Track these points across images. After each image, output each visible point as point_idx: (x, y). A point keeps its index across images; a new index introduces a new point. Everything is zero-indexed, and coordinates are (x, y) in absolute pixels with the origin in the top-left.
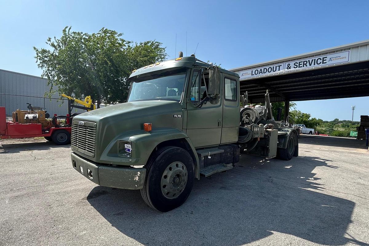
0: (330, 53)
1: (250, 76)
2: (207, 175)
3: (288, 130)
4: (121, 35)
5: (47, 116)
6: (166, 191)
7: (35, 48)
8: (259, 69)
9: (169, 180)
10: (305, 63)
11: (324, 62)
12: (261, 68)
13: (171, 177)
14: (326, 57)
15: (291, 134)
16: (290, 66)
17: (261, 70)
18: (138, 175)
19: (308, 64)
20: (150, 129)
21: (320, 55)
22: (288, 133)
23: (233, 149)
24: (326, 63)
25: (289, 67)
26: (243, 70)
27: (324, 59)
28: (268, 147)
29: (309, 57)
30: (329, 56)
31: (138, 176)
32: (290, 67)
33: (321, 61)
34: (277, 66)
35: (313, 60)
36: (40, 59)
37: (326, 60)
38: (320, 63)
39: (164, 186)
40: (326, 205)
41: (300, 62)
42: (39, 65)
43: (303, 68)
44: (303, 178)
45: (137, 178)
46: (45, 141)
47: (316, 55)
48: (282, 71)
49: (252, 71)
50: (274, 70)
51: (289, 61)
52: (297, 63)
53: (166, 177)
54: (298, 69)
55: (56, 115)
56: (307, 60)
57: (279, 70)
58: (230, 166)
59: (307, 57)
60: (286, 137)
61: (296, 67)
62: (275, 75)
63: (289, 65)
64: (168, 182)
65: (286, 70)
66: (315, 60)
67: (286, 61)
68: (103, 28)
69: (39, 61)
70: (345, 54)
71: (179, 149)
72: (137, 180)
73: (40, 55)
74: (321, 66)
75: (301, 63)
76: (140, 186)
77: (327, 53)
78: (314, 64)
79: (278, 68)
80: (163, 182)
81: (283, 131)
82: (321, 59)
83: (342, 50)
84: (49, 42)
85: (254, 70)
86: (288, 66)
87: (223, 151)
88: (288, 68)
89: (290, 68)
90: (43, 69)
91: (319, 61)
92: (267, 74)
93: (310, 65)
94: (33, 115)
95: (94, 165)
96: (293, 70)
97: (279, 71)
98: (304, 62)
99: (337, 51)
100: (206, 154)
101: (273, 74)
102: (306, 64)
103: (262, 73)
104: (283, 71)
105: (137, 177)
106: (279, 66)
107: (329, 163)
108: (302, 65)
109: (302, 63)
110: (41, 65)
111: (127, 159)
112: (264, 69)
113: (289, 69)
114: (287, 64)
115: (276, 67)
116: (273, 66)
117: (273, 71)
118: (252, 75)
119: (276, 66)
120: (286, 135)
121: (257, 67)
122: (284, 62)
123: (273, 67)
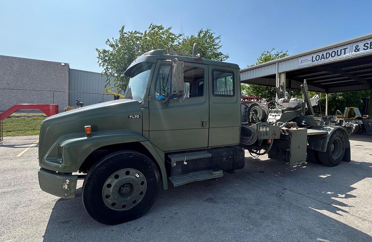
1: (311, 62)
2: (176, 184)
3: (330, 129)
6: (110, 201)
7: (97, 50)
8: (320, 54)
9: (112, 190)
12: (323, 53)
13: (115, 186)
15: (334, 132)
16: (358, 48)
17: (323, 55)
20: (89, 132)
22: (329, 132)
23: (232, 152)
25: (357, 50)
26: (302, 56)
28: (288, 150)
31: (66, 184)
32: (359, 49)
34: (342, 48)
36: (101, 59)
39: (107, 197)
40: (324, 238)
41: (371, 43)
42: (101, 64)
44: (330, 193)
45: (66, 187)
48: (349, 54)
49: (313, 57)
50: (339, 54)
51: (358, 42)
52: (368, 44)
53: (109, 186)
54: (369, 50)
57: (345, 54)
58: (219, 174)
60: (326, 138)
61: (366, 48)
62: (340, 59)
63: (357, 47)
64: (111, 191)
65: (354, 53)
67: (354, 43)
69: (100, 61)
71: (132, 154)
72: (66, 188)
73: (101, 55)
76: (70, 195)
79: (343, 51)
80: (106, 191)
81: (323, 129)
85: (315, 56)
86: (356, 48)
87: (210, 155)
88: (356, 50)
89: (358, 50)
92: (331, 60)
96: (362, 52)
97: (345, 55)
100: (180, 159)
101: (337, 59)
103: (324, 59)
104: (350, 54)
105: (66, 185)
106: (345, 49)
112: (327, 54)
113: (357, 51)
114: (354, 46)
115: (341, 50)
116: (338, 49)
117: (338, 55)
118: (312, 61)
119: (341, 49)
120: (326, 134)
121: (318, 52)
122: (351, 43)
123: (338, 51)
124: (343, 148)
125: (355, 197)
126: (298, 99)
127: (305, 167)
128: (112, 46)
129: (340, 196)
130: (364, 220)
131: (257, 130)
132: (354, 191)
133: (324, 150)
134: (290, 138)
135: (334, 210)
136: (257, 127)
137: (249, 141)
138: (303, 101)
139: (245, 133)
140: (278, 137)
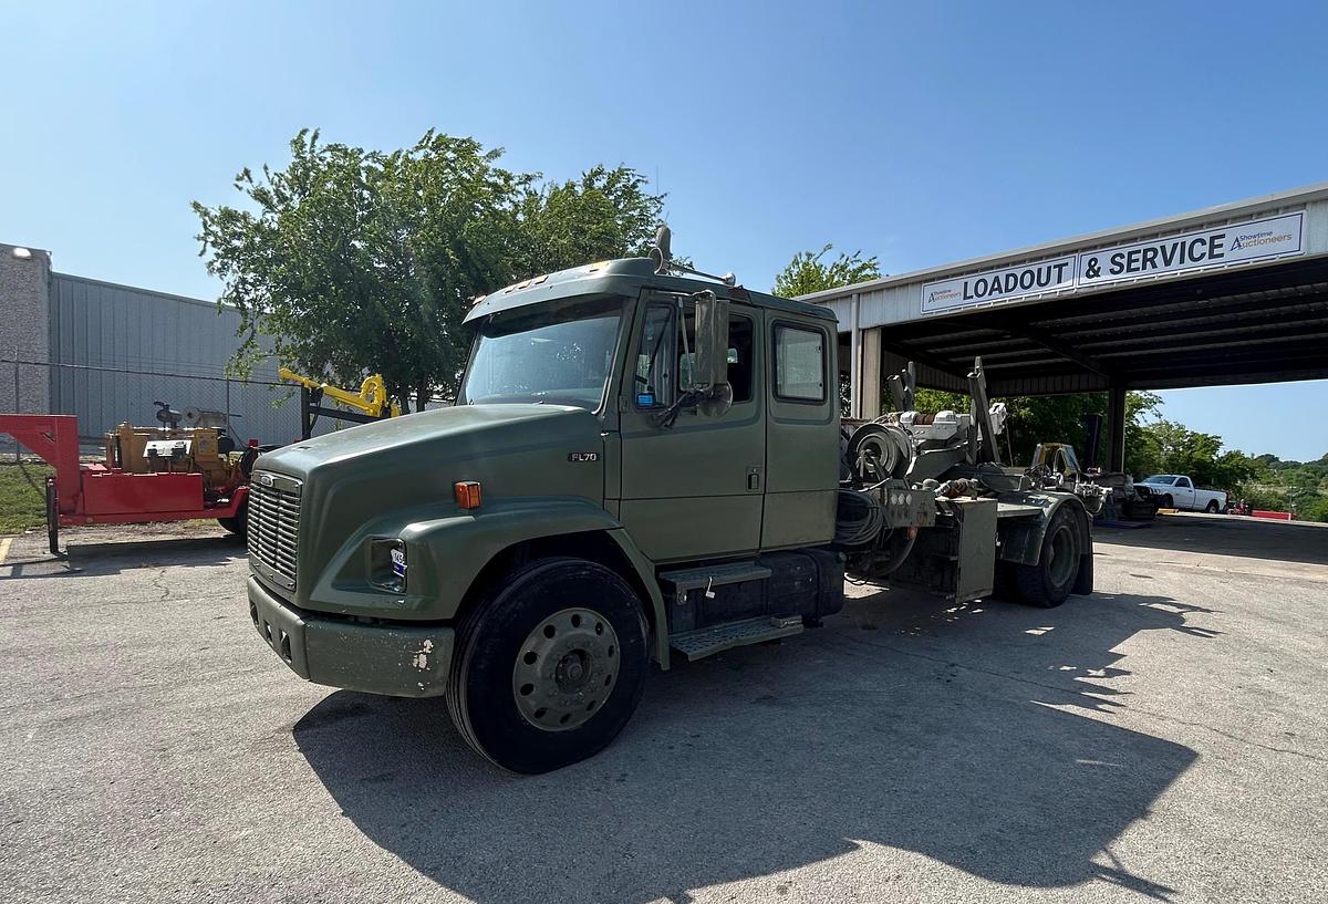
0: (1235, 219)
1: (959, 300)
2: (694, 654)
3: (1046, 500)
4: (495, 154)
5: (226, 445)
6: (532, 703)
7: (196, 206)
8: (990, 278)
9: (542, 669)
10: (1150, 254)
11: (1216, 251)
12: (995, 275)
13: (549, 658)
14: (1223, 236)
15: (1057, 511)
16: (1096, 268)
17: (997, 279)
18: (427, 650)
19: (1159, 260)
20: (475, 501)
21: (1201, 226)
22: (1046, 511)
23: (814, 567)
24: (1222, 255)
25: (1093, 271)
26: (933, 280)
27: (1217, 242)
28: (952, 559)
29: (1165, 233)
30: (1231, 233)
31: (424, 653)
32: (1099, 268)
33: (1206, 249)
34: (1052, 264)
35: (1175, 245)
36: (214, 244)
37: (1221, 246)
38: (1203, 255)
39: (527, 689)
40: (1090, 759)
41: (1130, 254)
42: (211, 263)
43: (1141, 272)
44: (1068, 668)
45: (422, 661)
46: (221, 532)
47: (1187, 229)
48: (1070, 283)
49: (966, 283)
50: (1043, 281)
51: (1095, 247)
52: (1122, 256)
53: (531, 658)
54: (1124, 275)
55: (255, 443)
56: (1157, 246)
57: (1059, 282)
58: (792, 625)
59: (1156, 235)
60: (1038, 525)
61: (1117, 268)
62: (1045, 297)
63: (1093, 263)
64: (539, 674)
65: (1084, 280)
66: (1183, 244)
67: (1084, 250)
68: (431, 132)
69: (211, 251)
70: (1285, 225)
71: (585, 565)
72: (423, 666)
73: (214, 228)
74: (1204, 267)
75: (1134, 257)
76: (432, 686)
77: (1225, 221)
78: (1182, 261)
79: (1055, 272)
80: (522, 673)
81: (1029, 502)
82: (1203, 243)
83: (1277, 211)
84: (244, 184)
85: (972, 280)
86: (1091, 267)
87: (766, 573)
88: (1091, 273)
89: (1096, 274)
90: (226, 279)
91: (1198, 249)
92: (1020, 296)
93: (1168, 263)
94: (172, 444)
95: (295, 617)
96: (1106, 280)
97: (1060, 285)
98: (1146, 251)
99: (1260, 214)
100: (696, 583)
101: (1037, 293)
102: (1152, 260)
103: (1001, 292)
104: (1073, 283)
105: (423, 658)
106: (1060, 267)
107: (1192, 619)
108: (1139, 264)
109: (1140, 256)
110: (217, 265)
111: (392, 599)
112: (1008, 276)
113: (1093, 276)
114: (1086, 259)
115: (1049, 268)
116: (1039, 266)
117: (1040, 284)
118: (965, 298)
119: (1049, 264)
120: (1037, 516)
121: (982, 270)
122: (1076, 251)
123: (1040, 270)
124: (1076, 556)
125: (1128, 673)
126: (958, 416)
127: (979, 610)
128: (261, 196)
129: (1093, 673)
130: (1163, 718)
131: (882, 500)
132: (1122, 661)
133: (1034, 560)
134: (957, 524)
135: (1092, 704)
136: (882, 492)
137: (859, 534)
138: (973, 422)
139: (848, 509)
140: (930, 522)
